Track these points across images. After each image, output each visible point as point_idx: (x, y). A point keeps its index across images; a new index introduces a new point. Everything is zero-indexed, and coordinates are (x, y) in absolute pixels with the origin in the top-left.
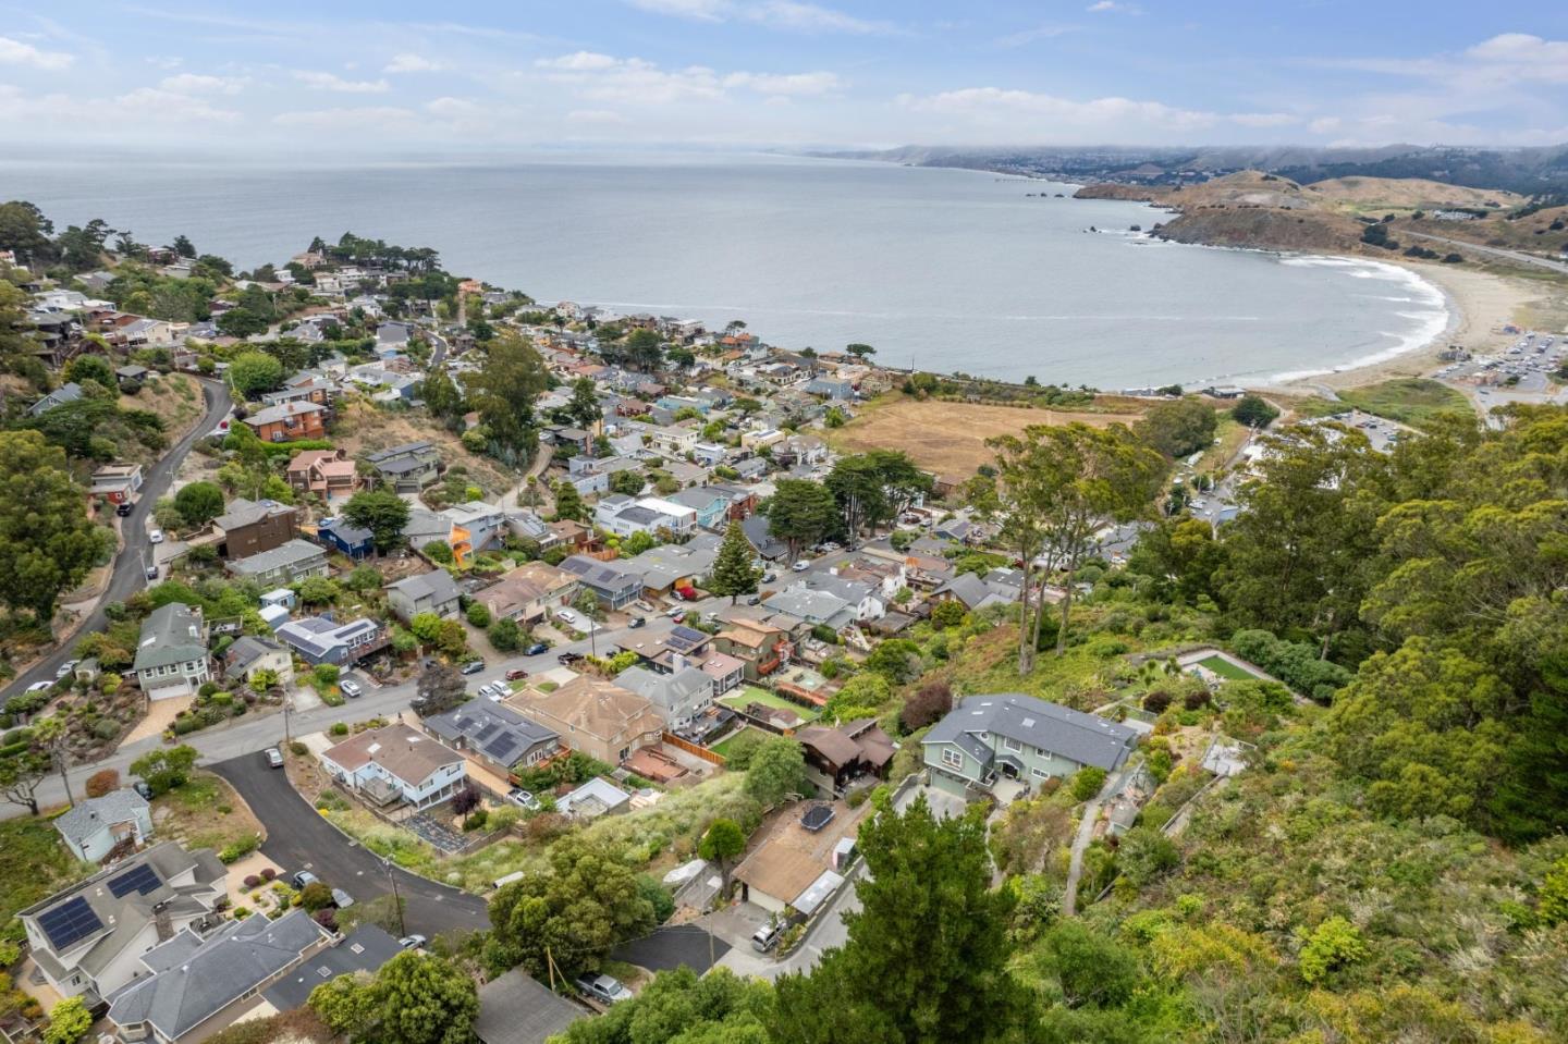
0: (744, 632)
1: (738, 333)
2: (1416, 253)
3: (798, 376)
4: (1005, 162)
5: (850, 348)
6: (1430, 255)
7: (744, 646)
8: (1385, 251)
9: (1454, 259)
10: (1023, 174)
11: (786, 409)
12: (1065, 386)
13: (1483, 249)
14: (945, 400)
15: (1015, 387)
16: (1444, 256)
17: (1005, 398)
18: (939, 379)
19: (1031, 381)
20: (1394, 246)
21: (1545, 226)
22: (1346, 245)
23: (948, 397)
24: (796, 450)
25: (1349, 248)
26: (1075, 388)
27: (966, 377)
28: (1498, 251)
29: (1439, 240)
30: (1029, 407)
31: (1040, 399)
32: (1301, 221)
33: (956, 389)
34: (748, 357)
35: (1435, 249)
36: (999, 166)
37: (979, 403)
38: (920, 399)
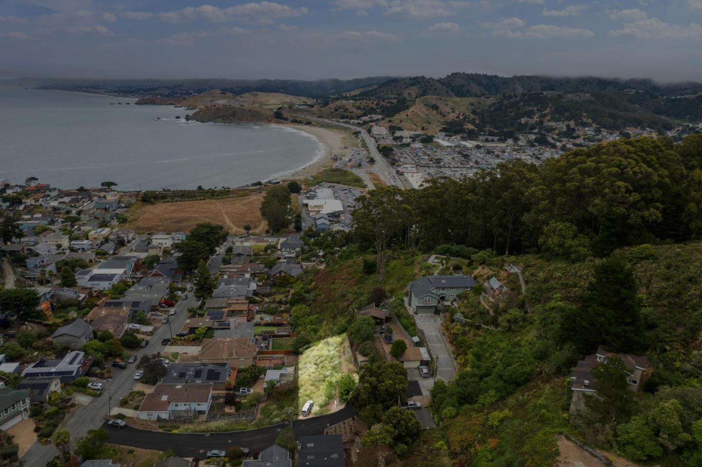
0: (236, 306)
1: (33, 184)
2: (295, 121)
3: (84, 202)
4: (86, 87)
5: (103, 184)
6: (300, 122)
7: (239, 311)
8: (284, 121)
9: (309, 123)
10: (99, 93)
11: (96, 218)
12: (216, 188)
13: (316, 119)
14: (164, 202)
15: (193, 192)
16: (305, 122)
17: (191, 197)
18: (157, 193)
19: (200, 188)
20: (286, 119)
21: (333, 110)
22: (270, 119)
23: (165, 200)
24: (123, 235)
25: (271, 121)
26: (219, 188)
27: (169, 190)
28: (322, 120)
29: (301, 116)
30: (204, 199)
31: (207, 195)
32: (250, 111)
33: (167, 196)
34: (49, 196)
35: (301, 120)
36: (84, 89)
37: (181, 201)
38: (153, 203)
